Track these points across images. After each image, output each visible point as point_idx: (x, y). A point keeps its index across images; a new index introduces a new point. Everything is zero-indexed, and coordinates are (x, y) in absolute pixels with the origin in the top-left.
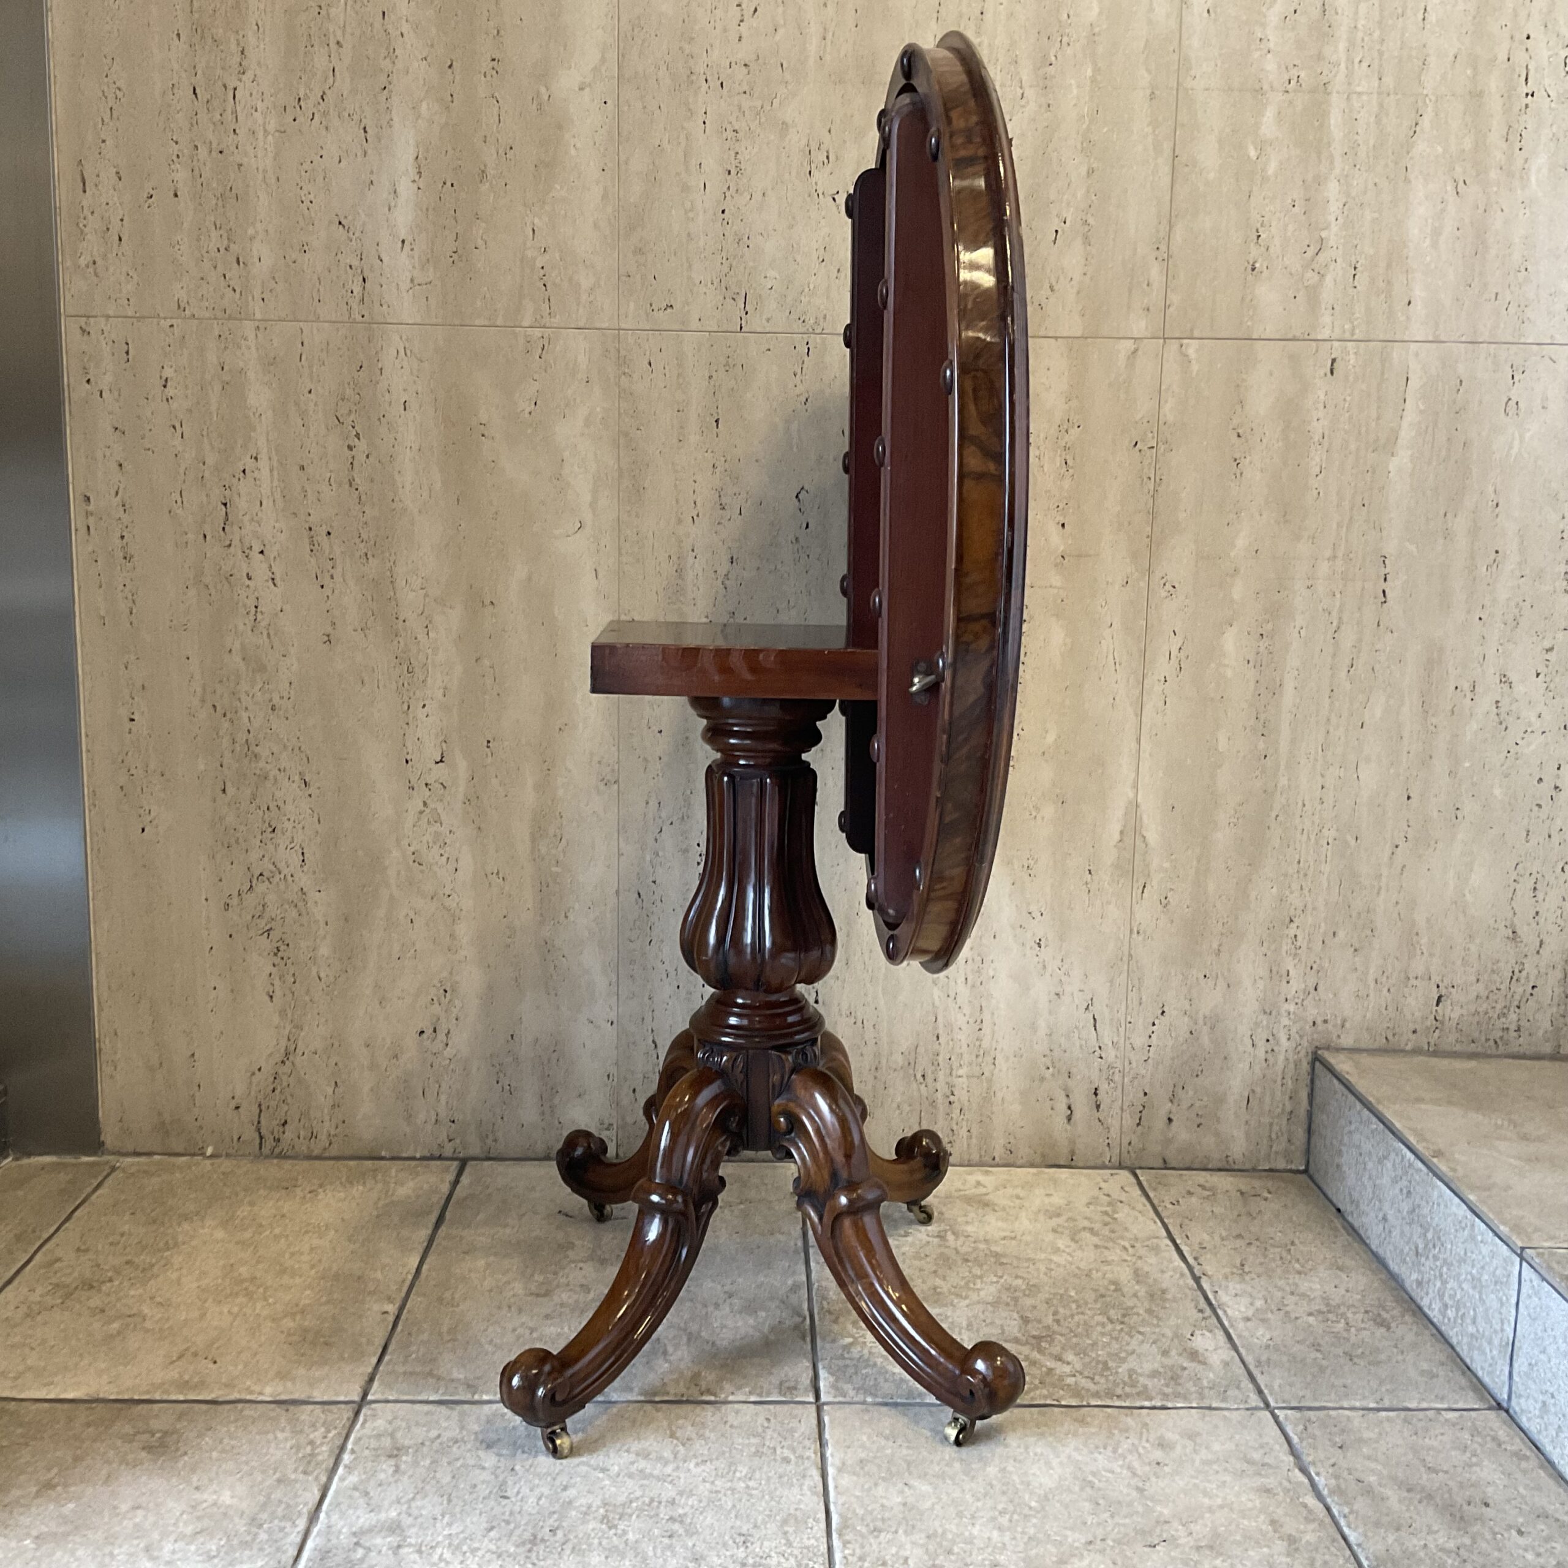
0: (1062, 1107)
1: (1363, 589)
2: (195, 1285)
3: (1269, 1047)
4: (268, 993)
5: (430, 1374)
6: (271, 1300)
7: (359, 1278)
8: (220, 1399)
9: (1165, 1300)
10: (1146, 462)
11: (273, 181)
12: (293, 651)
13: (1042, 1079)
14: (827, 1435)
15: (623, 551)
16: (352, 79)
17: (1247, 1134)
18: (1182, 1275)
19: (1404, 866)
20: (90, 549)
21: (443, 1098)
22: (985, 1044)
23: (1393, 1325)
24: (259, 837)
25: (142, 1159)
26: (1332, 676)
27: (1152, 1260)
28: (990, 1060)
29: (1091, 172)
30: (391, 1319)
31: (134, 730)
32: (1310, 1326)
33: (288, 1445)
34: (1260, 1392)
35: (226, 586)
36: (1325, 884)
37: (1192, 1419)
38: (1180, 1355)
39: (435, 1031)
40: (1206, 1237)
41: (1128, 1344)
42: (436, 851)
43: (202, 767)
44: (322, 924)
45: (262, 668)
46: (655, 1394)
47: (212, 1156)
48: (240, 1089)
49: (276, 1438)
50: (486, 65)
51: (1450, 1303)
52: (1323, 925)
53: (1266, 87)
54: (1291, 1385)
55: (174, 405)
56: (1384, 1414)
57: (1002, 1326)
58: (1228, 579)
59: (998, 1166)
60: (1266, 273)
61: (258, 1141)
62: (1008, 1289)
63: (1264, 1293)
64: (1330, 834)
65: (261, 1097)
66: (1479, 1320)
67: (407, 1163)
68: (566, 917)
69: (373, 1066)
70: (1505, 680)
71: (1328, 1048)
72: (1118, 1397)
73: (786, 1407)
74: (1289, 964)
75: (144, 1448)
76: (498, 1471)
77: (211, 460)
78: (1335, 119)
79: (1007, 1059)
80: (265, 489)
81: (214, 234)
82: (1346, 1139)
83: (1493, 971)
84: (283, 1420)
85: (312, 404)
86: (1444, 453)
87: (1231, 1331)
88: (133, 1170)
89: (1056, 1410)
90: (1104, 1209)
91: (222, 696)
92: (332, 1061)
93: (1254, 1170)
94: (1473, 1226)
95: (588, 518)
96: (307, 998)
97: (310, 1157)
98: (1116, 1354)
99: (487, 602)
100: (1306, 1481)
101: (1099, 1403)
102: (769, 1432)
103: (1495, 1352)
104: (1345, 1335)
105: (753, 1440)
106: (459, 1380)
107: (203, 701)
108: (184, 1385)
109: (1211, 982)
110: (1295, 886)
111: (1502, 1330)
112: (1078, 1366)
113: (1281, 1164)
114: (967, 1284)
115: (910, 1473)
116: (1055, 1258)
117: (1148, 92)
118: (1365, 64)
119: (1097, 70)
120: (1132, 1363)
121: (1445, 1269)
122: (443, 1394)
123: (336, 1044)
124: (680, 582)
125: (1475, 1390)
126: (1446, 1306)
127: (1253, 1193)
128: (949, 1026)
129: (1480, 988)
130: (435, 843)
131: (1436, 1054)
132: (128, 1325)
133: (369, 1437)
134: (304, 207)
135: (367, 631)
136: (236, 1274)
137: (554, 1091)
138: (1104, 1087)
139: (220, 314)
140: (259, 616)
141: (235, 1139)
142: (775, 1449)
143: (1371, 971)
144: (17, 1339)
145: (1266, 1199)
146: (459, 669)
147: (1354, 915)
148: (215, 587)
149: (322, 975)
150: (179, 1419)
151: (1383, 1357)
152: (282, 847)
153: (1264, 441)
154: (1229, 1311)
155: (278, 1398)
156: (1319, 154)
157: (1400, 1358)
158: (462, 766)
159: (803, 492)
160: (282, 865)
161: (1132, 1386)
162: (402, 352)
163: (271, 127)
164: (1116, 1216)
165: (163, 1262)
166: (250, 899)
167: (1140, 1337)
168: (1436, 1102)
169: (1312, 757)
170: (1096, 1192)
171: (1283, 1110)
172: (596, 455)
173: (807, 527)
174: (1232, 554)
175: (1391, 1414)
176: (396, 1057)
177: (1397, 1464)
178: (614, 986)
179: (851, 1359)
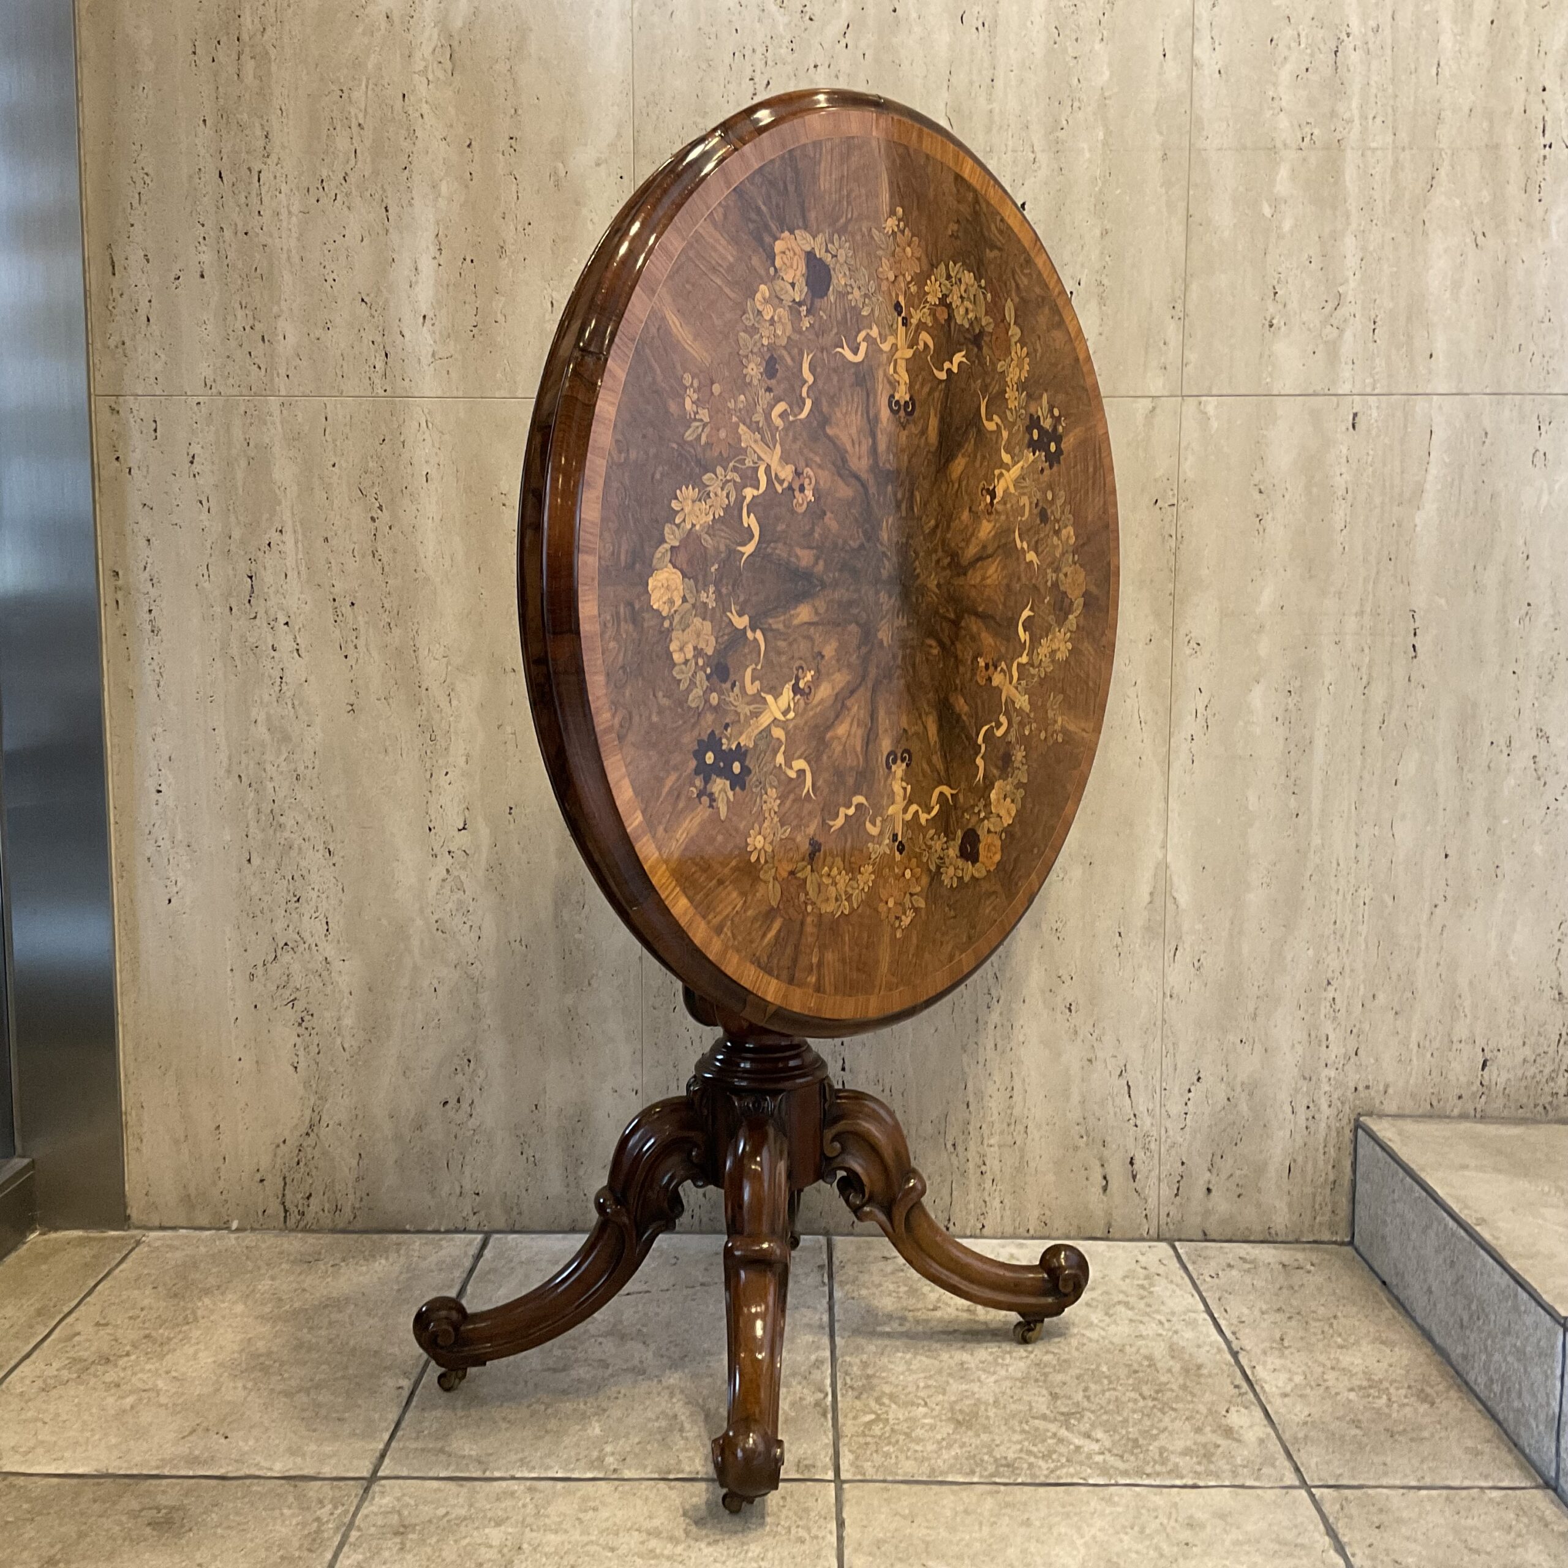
0: (1097, 1178)
1: (1392, 643)
3: (1310, 1114)
4: (292, 1064)
5: (442, 1451)
6: (286, 1375)
7: (376, 1352)
8: (229, 1475)
9: (1200, 1376)
10: (1167, 520)
11: (296, 259)
12: (318, 720)
13: (1076, 1148)
14: (845, 1515)
16: (373, 161)
17: (1290, 1205)
18: (1219, 1350)
19: (1444, 926)
20: (118, 622)
21: (467, 1170)
22: (1017, 1112)
23: (1438, 1401)
24: (284, 907)
25: (168, 1233)
26: (1363, 734)
27: (1189, 1334)
28: (1021, 1128)
29: (1105, 233)
30: (406, 1393)
31: (161, 802)
32: (1350, 1401)
33: (294, 1522)
34: (1297, 1470)
35: (252, 657)
36: (1363, 947)
37: (1223, 1498)
38: (1214, 1432)
39: (459, 1101)
40: (1246, 1311)
41: (1161, 1421)
42: (459, 918)
43: (227, 838)
44: (347, 994)
45: (286, 738)
46: (669, 1472)
47: (238, 1230)
48: (265, 1162)
49: (282, 1514)
50: (503, 144)
51: (1496, 1377)
52: (1362, 987)
53: (1279, 145)
54: (1328, 1463)
55: (200, 480)
56: (1424, 1492)
57: (1030, 1403)
58: (1254, 636)
59: (1033, 1238)
60: (1283, 328)
61: (282, 1214)
62: (1038, 1365)
63: (1304, 1368)
64: (1366, 894)
65: (285, 1170)
66: (1525, 1394)
67: (431, 1236)
68: (590, 984)
69: (398, 1137)
70: (1541, 734)
71: (1370, 1114)
72: (1148, 1475)
73: (803, 1485)
74: (1328, 1028)
75: (149, 1524)
76: (505, 1550)
77: (237, 534)
78: (1350, 174)
79: (1039, 1127)
80: (290, 562)
81: (240, 313)
82: (1390, 1209)
83: (1539, 1034)
84: (291, 1499)
85: (335, 478)
86: (1471, 504)
87: (1268, 1406)
88: (158, 1244)
89: (1083, 1489)
90: (1140, 1282)
91: (247, 766)
92: (357, 1133)
93: (1297, 1241)
94: (1516, 1295)
96: (332, 1069)
97: (333, 1231)
98: (1148, 1432)
99: (509, 669)
100: (1341, 1562)
101: (1128, 1481)
102: (785, 1511)
103: (1542, 1428)
104: (1386, 1410)
106: (470, 1456)
107: (229, 772)
108: (194, 1461)
109: (1248, 1048)
110: (1332, 948)
111: (1548, 1404)
112: (1108, 1444)
113: (1326, 1236)
114: (995, 1360)
115: (928, 1553)
117: (1160, 154)
118: (1379, 120)
119: (1108, 133)
120: (1163, 1440)
121: (1489, 1342)
122: (454, 1470)
123: (361, 1116)
125: (1522, 1468)
126: (1491, 1380)
127: (1296, 1264)
128: (979, 1093)
129: (1527, 1052)
130: (458, 910)
131: (1483, 1118)
132: (140, 1399)
133: (376, 1514)
134: (327, 285)
135: (390, 700)
136: (253, 1349)
137: (578, 1163)
138: (1139, 1157)
139: (245, 391)
140: (285, 688)
141: (260, 1212)
142: (789, 1528)
143: (1414, 1035)
144: (30, 1414)
145: (1309, 1272)
146: (481, 736)
147: (1394, 977)
148: (241, 658)
149: (346, 1045)
150: (186, 1495)
151: (1426, 1434)
152: (306, 918)
153: (1287, 497)
154: (1267, 1387)
155: (287, 1474)
156: (1334, 208)
157: (1443, 1434)
158: (484, 832)
160: (306, 935)
161: (1163, 1464)
162: (424, 424)
163: (295, 209)
164: (1152, 1289)
165: (181, 1336)
166: (276, 970)
167: (1173, 1414)
168: (1481, 1168)
169: (1345, 815)
170: (1133, 1265)
171: (1326, 1180)
174: (1258, 610)
175: (1434, 1492)
176: (420, 1128)
177: (1438, 1544)
178: (638, 1054)
179: (873, 1436)
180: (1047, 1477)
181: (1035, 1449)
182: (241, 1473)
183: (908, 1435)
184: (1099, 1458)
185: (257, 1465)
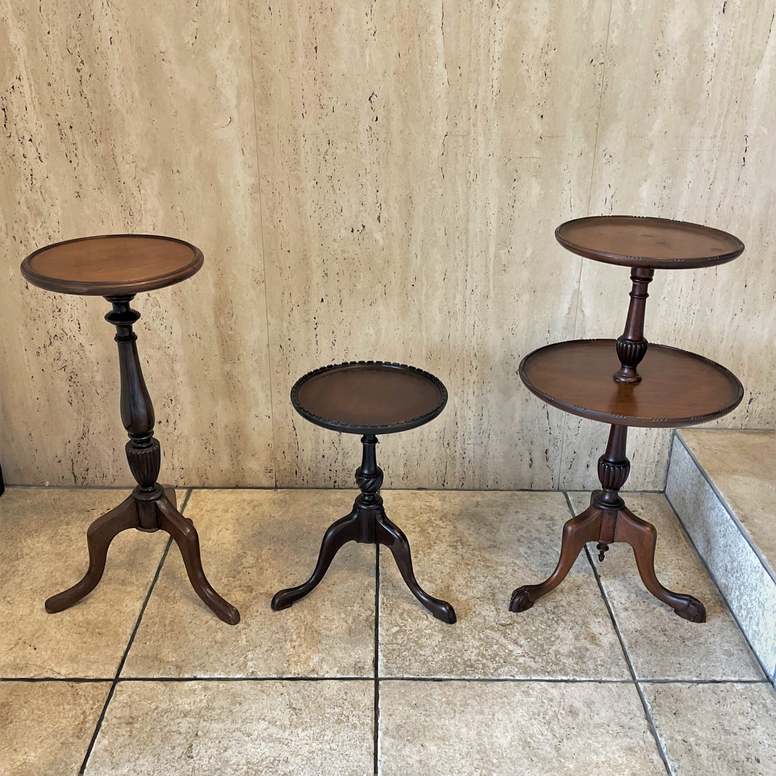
0: (527, 460)
1: (731, 156)
2: (29, 588)
4: (69, 401)
8: (36, 678)
10: (598, 74)
12: (57, 202)
13: (516, 445)
14: (379, 706)
15: (259, 137)
17: (632, 473)
19: (739, 326)
21: (176, 457)
22: (484, 427)
24: (52, 315)
26: (707, 212)
28: (487, 435)
30: (138, 613)
32: (661, 615)
33: (70, 715)
34: (630, 668)
35: (11, 161)
36: (691, 338)
37: (590, 690)
38: (585, 639)
39: (167, 421)
41: (556, 630)
42: (158, 322)
43: (12, 274)
44: (95, 364)
45: (40, 214)
46: (283, 673)
47: (49, 487)
48: (60, 452)
49: (64, 709)
54: (648, 663)
56: (701, 685)
57: (485, 617)
58: (646, 151)
59: (490, 490)
61: (74, 479)
62: (490, 587)
65: (72, 456)
66: (761, 626)
68: (239, 359)
72: (549, 673)
73: (357, 683)
79: (496, 435)
80: (28, 99)
85: (51, 42)
87: (615, 619)
89: (512, 683)
90: (547, 523)
91: (18, 231)
92: (110, 437)
95: (235, 114)
96: (92, 404)
97: (102, 488)
98: (548, 639)
99: (175, 171)
100: (654, 741)
101: (537, 678)
102: (346, 703)
105: (337, 710)
106: (172, 662)
107: (7, 234)
108: (17, 667)
112: (527, 648)
113: (650, 488)
114: (466, 583)
115: (425, 736)
116: (518, 562)
120: (557, 645)
121: (742, 588)
122: (162, 674)
123: (112, 429)
124: (296, 157)
125: (755, 666)
126: (741, 607)
128: (463, 417)
130: (157, 318)
131: (747, 431)
133: (118, 709)
135: (102, 190)
137: (238, 453)
138: (551, 449)
140: (34, 182)
141: (61, 478)
142: (348, 717)
146: (161, 213)
148: (5, 163)
149: (99, 392)
150: (11, 694)
151: (702, 640)
152: (66, 320)
154: (615, 604)
155: (68, 677)
157: (712, 639)
159: (374, 96)
160: (67, 331)
161: (557, 664)
164: (554, 528)
165: (13, 570)
166: (52, 350)
167: (563, 625)
171: (654, 460)
172: (238, 73)
173: (377, 120)
174: (650, 135)
175: (706, 685)
178: (269, 397)
179: (397, 644)
180: (492, 674)
181: (486, 653)
182: (42, 677)
183: (417, 643)
184: (521, 660)
185: (52, 670)
